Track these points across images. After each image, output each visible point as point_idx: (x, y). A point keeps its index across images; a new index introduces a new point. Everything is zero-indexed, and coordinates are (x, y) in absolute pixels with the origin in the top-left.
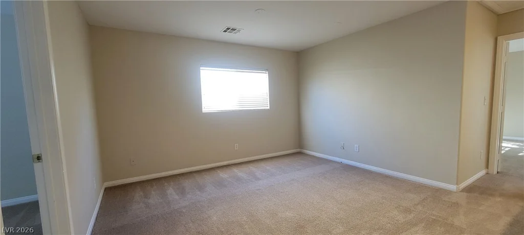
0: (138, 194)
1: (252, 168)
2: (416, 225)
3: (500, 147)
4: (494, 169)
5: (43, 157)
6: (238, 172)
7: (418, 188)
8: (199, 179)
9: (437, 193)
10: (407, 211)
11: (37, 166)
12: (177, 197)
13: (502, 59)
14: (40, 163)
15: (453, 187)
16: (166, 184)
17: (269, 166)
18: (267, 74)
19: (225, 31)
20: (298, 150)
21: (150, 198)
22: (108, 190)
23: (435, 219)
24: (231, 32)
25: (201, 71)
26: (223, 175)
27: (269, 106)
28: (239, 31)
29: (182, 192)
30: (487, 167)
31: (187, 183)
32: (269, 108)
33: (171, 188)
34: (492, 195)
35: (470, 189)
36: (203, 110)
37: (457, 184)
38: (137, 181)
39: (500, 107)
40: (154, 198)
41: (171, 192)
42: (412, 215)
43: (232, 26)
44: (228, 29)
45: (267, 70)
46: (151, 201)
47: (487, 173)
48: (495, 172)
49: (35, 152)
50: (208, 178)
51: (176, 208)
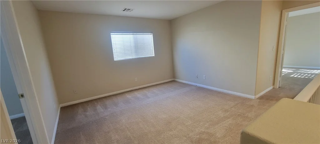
0: (80, 110)
1: (145, 91)
2: (229, 118)
3: (281, 72)
4: (277, 86)
5: (24, 95)
6: (138, 94)
7: (235, 98)
8: (115, 99)
9: (244, 100)
10: (226, 111)
11: (22, 100)
12: (102, 110)
13: (285, 23)
14: (23, 99)
15: (253, 97)
16: (96, 103)
17: (155, 90)
18: (152, 35)
19: (124, 11)
20: (173, 79)
21: (87, 111)
22: (63, 109)
23: (239, 115)
24: (128, 11)
25: (111, 35)
26: (129, 96)
27: (154, 54)
28: (132, 10)
29: (106, 107)
30: (274, 84)
31: (108, 102)
32: (154, 55)
33: (99, 106)
34: (272, 100)
35: (261, 98)
36: (114, 59)
37: (255, 95)
38: (79, 102)
39: (282, 51)
40: (90, 112)
41: (99, 108)
42: (228, 113)
43: (127, 8)
44: (126, 9)
45: (152, 32)
46: (88, 113)
47: (274, 88)
48: (278, 87)
49: (20, 92)
50: (120, 99)
51: (102, 117)
